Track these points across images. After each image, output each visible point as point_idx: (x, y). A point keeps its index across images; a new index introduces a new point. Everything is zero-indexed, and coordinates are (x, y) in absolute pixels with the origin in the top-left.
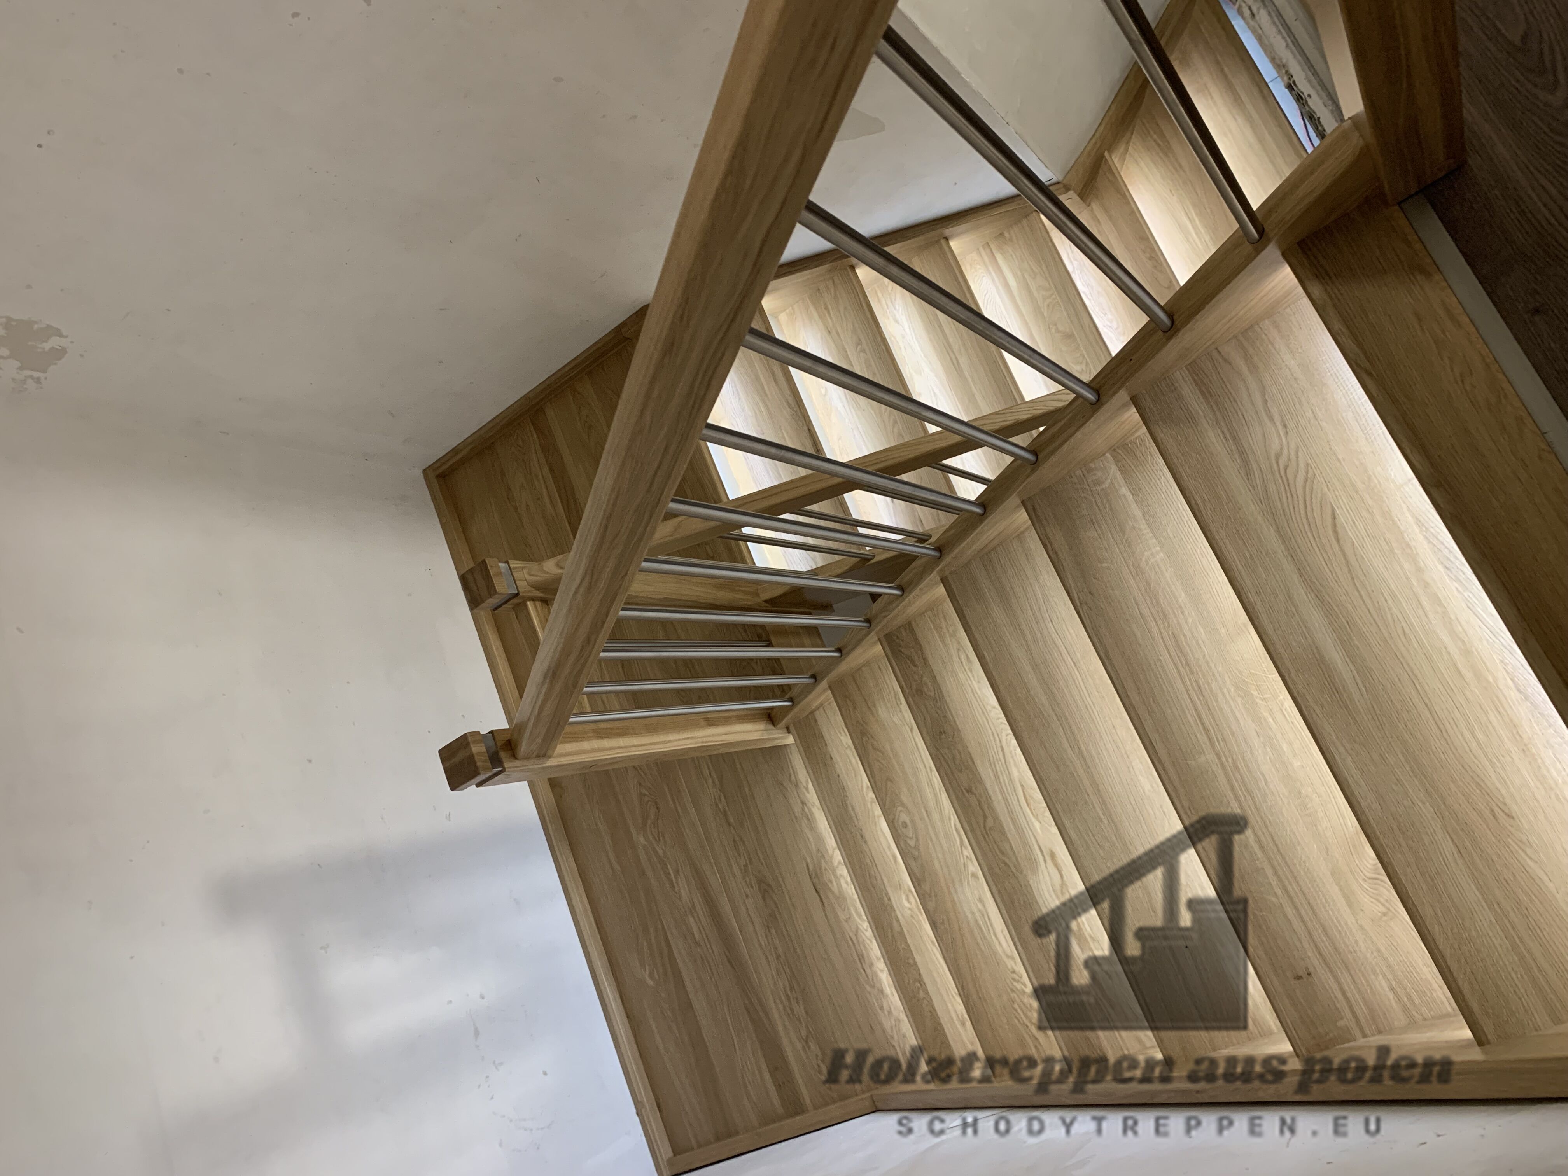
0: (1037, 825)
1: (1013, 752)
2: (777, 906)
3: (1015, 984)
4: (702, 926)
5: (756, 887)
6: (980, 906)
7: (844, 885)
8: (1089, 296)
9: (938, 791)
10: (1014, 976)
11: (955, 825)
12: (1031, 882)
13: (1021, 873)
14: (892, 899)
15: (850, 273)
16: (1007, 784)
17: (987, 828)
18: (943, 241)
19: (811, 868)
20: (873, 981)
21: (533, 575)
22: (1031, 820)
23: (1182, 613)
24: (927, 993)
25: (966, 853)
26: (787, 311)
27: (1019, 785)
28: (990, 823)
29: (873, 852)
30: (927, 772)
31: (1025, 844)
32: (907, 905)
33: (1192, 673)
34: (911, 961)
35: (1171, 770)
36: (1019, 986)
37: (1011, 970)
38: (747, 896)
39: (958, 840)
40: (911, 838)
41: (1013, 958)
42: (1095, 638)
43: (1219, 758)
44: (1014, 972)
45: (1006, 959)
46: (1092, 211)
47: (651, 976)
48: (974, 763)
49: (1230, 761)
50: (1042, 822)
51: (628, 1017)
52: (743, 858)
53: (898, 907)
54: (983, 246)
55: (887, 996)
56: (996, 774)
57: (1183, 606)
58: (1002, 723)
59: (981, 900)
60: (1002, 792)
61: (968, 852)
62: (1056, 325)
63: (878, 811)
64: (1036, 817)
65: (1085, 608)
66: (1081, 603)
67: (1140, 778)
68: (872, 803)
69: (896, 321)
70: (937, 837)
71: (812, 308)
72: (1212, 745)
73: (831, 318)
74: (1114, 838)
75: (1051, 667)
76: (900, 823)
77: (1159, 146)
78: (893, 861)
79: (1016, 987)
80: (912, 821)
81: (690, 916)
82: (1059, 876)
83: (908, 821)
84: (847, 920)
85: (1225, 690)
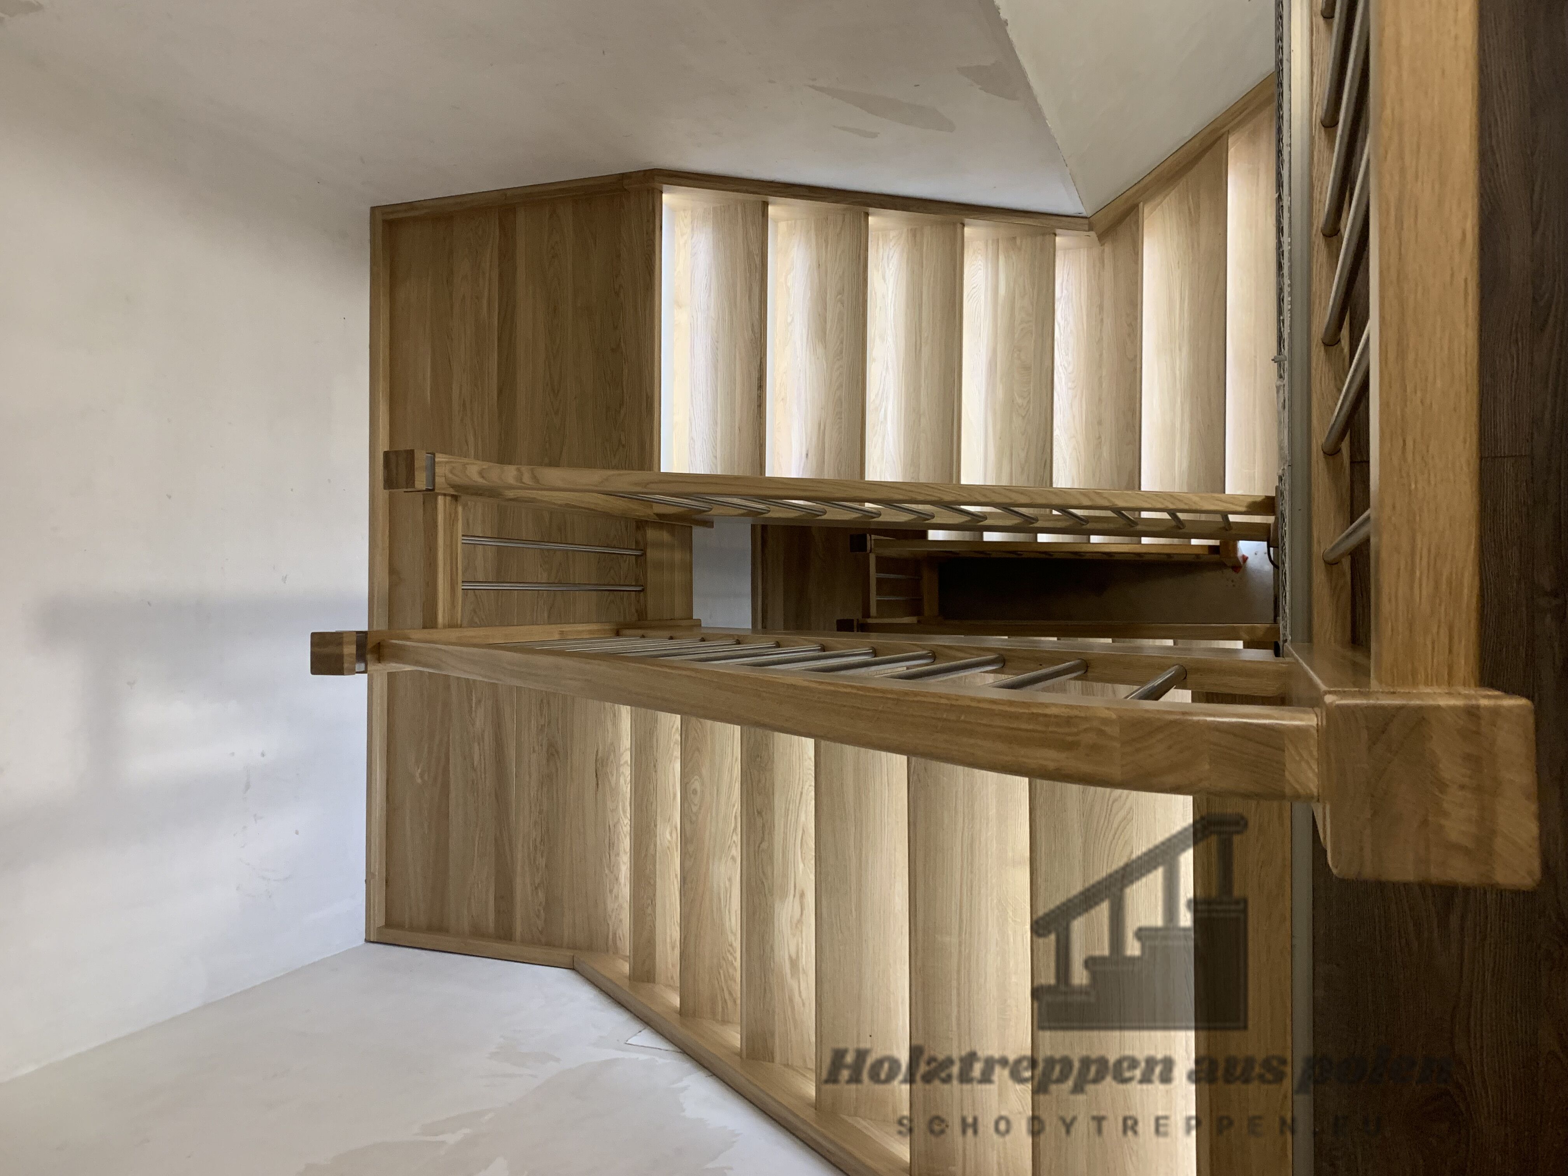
0: (801, 866)
1: (809, 801)
2: (557, 771)
3: (728, 955)
4: (484, 755)
5: (545, 749)
6: (727, 883)
7: (622, 781)
8: (1062, 329)
9: (734, 779)
10: (730, 949)
11: (736, 813)
12: (776, 906)
13: (772, 895)
14: (658, 827)
15: (862, 219)
16: (792, 824)
17: (761, 849)
18: (959, 226)
19: (600, 755)
20: (613, 868)
21: (454, 474)
22: (798, 861)
23: (987, 824)
24: (654, 912)
25: (735, 838)
26: (790, 222)
27: (801, 829)
28: (764, 845)
29: (659, 783)
30: (732, 760)
31: (785, 876)
32: (668, 837)
33: (972, 872)
34: (652, 882)
35: (920, 934)
36: (730, 958)
37: (730, 943)
38: (534, 751)
39: (733, 825)
40: (695, 805)
41: (735, 935)
42: (911, 804)
43: (960, 945)
44: (731, 945)
45: (729, 933)
46: (1103, 251)
47: (422, 776)
48: (773, 794)
49: (967, 951)
50: (806, 866)
51: (387, 797)
52: (543, 719)
53: (660, 834)
54: (993, 240)
55: (620, 884)
56: (787, 810)
57: (990, 819)
58: (810, 774)
59: (730, 880)
60: (785, 826)
61: (737, 838)
62: (1020, 351)
63: (677, 753)
64: (803, 860)
65: (915, 777)
66: (913, 772)
67: (897, 898)
68: (675, 743)
69: (884, 278)
70: (717, 815)
71: (813, 232)
72: (960, 935)
73: (826, 252)
74: (855, 931)
75: (869, 777)
76: (692, 789)
77: (1190, 213)
78: (672, 798)
79: (728, 957)
80: (703, 791)
81: (476, 744)
82: (799, 913)
83: (699, 789)
84: (612, 811)
85: (990, 898)
